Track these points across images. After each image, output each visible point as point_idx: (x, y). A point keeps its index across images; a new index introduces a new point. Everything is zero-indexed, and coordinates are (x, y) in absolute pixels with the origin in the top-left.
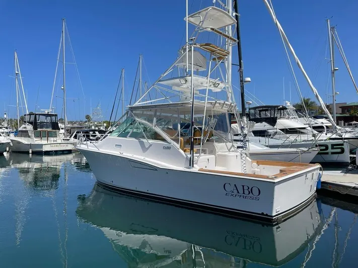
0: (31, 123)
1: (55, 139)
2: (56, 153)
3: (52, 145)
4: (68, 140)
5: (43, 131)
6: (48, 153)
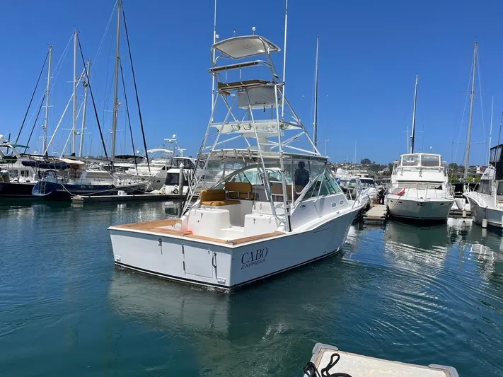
0: (493, 164)
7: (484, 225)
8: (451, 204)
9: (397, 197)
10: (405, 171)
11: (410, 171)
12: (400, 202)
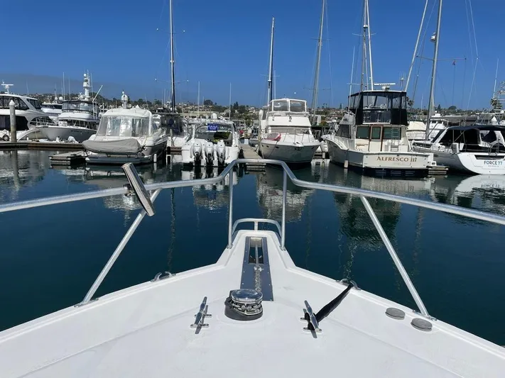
0: (353, 110)
1: (396, 142)
2: (389, 174)
3: (381, 156)
4: (429, 146)
5: (375, 127)
6: (371, 173)
7: (346, 165)
8: (317, 147)
9: (275, 142)
10: (276, 116)
11: (280, 116)
12: (277, 147)
